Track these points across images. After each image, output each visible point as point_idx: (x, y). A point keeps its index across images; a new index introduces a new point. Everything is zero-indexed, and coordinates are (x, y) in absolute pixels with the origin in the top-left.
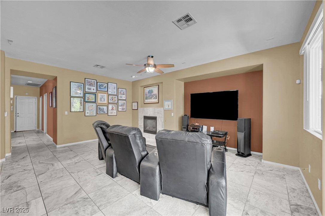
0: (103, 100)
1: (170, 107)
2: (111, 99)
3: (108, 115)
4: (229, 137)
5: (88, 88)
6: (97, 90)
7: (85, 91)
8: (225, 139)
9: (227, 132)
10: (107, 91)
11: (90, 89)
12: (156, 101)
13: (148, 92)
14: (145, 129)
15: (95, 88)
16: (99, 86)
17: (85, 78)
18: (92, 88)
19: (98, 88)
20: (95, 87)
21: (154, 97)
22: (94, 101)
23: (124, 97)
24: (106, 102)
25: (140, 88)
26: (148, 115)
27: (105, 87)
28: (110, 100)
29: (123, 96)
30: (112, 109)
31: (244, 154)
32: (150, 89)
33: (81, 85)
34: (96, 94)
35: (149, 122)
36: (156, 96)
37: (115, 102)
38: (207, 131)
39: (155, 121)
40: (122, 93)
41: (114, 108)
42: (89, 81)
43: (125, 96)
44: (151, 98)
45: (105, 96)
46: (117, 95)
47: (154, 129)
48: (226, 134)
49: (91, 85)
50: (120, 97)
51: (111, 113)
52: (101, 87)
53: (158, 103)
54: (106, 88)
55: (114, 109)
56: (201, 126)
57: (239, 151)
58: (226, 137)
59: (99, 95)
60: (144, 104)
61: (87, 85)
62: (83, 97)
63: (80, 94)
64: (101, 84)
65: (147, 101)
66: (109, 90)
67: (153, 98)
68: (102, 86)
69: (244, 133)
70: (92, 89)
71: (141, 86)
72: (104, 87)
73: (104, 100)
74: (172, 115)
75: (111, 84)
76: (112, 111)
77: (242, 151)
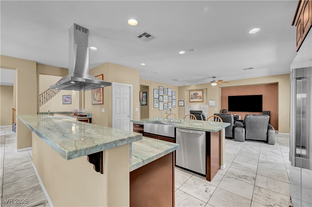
0: (166, 100)
1: (214, 105)
2: (169, 99)
5: (160, 92)
6: (164, 93)
7: (159, 95)
10: (168, 94)
12: (201, 100)
13: (194, 94)
16: (164, 91)
17: (159, 86)
22: (162, 101)
23: (175, 97)
24: (167, 101)
25: (186, 91)
26: (194, 110)
32: (195, 92)
34: (163, 96)
36: (201, 97)
37: (171, 101)
40: (174, 94)
41: (171, 105)
42: (160, 88)
44: (196, 98)
49: (161, 90)
50: (173, 97)
53: (203, 102)
54: (167, 92)
59: (165, 97)
60: (190, 102)
62: (158, 98)
63: (156, 96)
64: (165, 89)
65: (191, 100)
67: (198, 98)
70: (162, 93)
75: (169, 89)
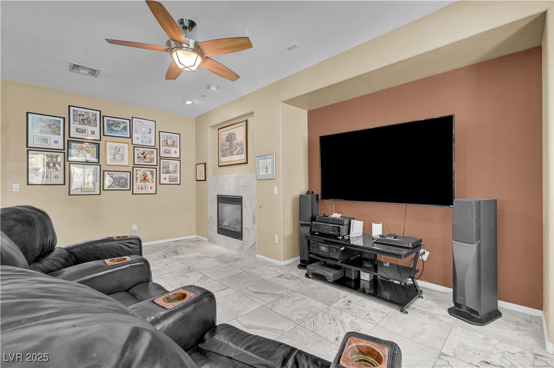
0: (118, 157)
1: (270, 172)
2: (140, 155)
3: (133, 194)
4: (427, 253)
5: (77, 129)
6: (102, 133)
7: (69, 137)
8: (416, 258)
9: (421, 241)
10: (131, 137)
11: (83, 131)
12: (242, 158)
13: (227, 138)
14: (220, 227)
15: (97, 130)
16: (108, 125)
17: (69, 106)
18: (89, 129)
19: (105, 130)
20: (96, 126)
21: (239, 149)
22: (94, 159)
23: (175, 152)
24: (127, 162)
25: (209, 131)
26: (225, 193)
27: (125, 128)
28: (138, 157)
29: (173, 149)
30: (145, 179)
31: (476, 313)
32: (231, 131)
33: (59, 121)
34: (99, 144)
35: (228, 209)
36: (242, 148)
37: (151, 162)
38: (364, 235)
39: (240, 206)
40: (170, 142)
41: (149, 177)
42: (79, 113)
43: (177, 150)
44: (231, 153)
45: (123, 148)
46: (157, 147)
47: (237, 227)
48: (417, 245)
49: (86, 121)
50: (165, 152)
51: (142, 189)
52: (113, 128)
53: (247, 163)
54: (127, 130)
55: (150, 180)
56: (346, 222)
57: (458, 302)
58: (418, 253)
59: (109, 147)
60: (219, 166)
61: (75, 121)
62: (64, 150)
63: (56, 142)
64: (114, 121)
65: (225, 160)
66: (135, 135)
67: (236, 152)
68: (115, 126)
69: (474, 247)
70: (90, 132)
71: (213, 127)
72: (122, 127)
73: (123, 158)
74: (276, 192)
75: (140, 122)
76: (143, 184)
77: (470, 302)
